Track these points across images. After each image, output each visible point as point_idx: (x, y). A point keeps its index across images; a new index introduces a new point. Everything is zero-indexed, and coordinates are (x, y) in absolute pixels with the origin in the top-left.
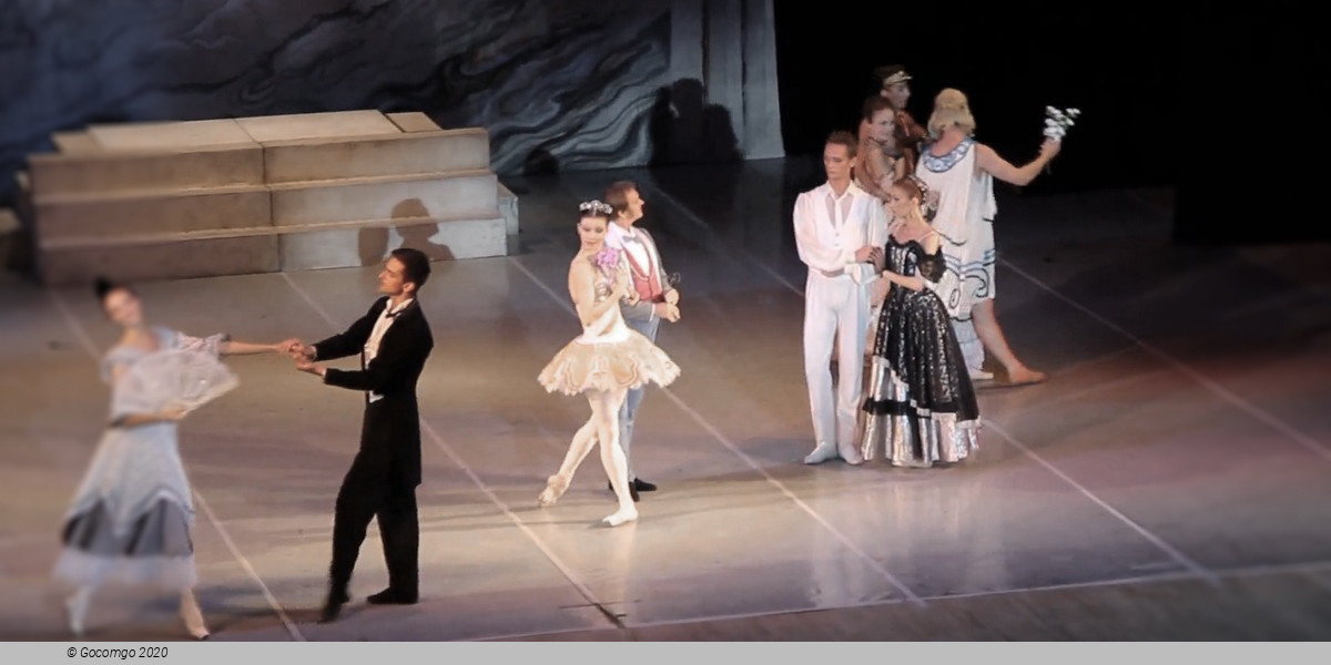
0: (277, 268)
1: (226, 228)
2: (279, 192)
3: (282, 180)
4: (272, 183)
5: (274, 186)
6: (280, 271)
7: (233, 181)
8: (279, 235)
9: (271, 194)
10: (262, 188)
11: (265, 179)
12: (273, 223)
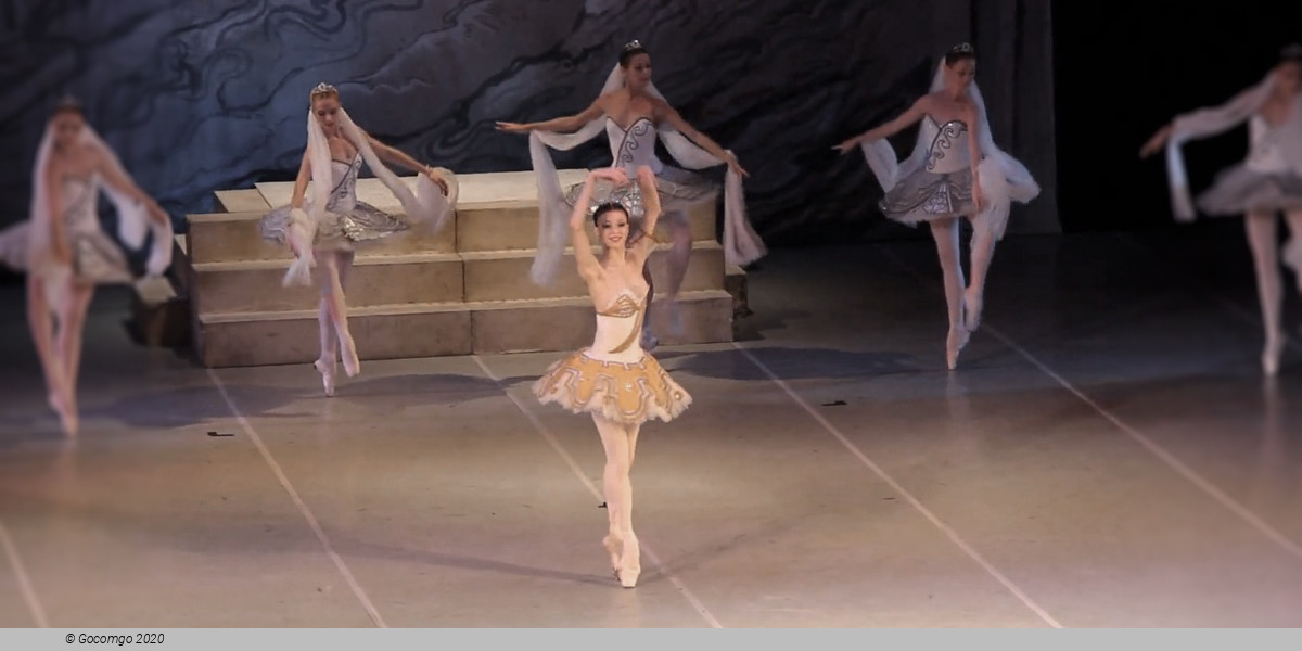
0: (468, 351)
1: (411, 302)
2: (473, 262)
3: (477, 249)
4: (464, 251)
5: (467, 256)
6: (472, 353)
7: (420, 249)
8: (472, 312)
9: (463, 264)
10: (452, 257)
11: (457, 246)
12: (464, 300)
